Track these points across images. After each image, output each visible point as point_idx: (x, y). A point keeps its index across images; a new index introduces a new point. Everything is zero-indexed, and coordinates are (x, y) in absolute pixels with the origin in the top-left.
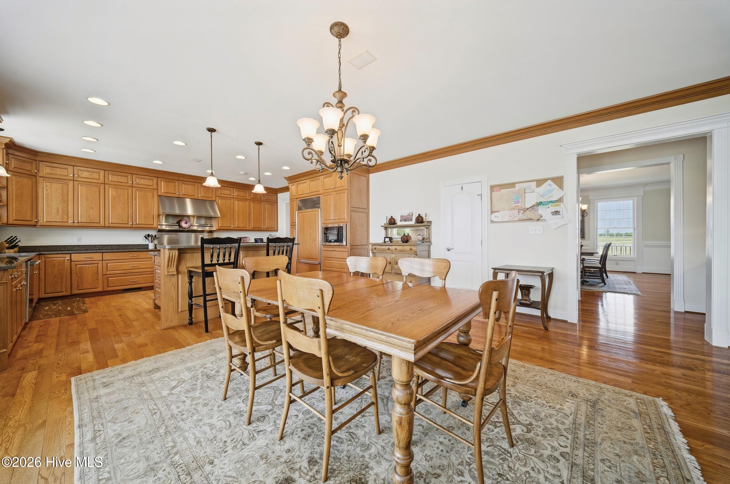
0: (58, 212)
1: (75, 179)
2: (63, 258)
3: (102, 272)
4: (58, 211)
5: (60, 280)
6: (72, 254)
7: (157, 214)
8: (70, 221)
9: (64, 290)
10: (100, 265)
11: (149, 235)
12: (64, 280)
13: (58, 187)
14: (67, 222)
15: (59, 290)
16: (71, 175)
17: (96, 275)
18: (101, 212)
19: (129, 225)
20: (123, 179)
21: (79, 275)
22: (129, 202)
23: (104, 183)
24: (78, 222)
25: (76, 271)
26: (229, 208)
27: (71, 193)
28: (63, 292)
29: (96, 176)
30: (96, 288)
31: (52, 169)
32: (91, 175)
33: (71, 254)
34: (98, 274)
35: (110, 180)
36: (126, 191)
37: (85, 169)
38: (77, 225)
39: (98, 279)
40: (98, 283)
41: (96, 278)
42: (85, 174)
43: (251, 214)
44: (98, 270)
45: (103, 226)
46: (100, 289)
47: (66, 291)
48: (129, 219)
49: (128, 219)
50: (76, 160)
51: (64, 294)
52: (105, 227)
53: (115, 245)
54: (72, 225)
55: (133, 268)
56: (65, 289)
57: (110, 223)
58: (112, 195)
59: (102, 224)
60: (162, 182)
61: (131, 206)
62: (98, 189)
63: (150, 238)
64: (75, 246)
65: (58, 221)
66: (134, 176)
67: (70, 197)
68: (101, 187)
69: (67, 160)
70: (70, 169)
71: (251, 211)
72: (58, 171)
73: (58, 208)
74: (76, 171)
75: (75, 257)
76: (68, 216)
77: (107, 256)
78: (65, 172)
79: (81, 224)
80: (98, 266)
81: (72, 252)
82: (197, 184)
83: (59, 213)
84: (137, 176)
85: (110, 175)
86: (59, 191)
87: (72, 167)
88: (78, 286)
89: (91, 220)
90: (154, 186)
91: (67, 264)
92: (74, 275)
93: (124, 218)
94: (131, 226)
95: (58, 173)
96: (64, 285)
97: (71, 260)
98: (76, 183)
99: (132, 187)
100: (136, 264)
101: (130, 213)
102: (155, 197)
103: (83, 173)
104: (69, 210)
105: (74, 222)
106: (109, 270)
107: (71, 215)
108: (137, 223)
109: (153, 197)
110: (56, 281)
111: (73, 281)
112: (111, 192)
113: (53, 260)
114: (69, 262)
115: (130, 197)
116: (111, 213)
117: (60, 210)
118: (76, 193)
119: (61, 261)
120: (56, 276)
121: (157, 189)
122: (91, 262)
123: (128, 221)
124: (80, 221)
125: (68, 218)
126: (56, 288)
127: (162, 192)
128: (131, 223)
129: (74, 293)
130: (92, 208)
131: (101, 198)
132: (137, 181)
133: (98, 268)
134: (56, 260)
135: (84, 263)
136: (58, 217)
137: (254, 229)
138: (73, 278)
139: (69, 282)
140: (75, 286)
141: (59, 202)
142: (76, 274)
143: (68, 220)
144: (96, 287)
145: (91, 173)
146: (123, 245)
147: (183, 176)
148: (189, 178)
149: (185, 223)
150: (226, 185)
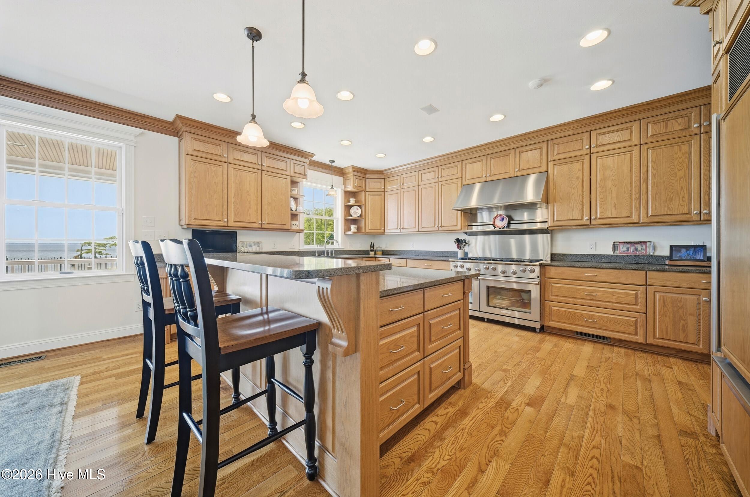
18: (416, 216)
19: (436, 229)
23: (418, 185)
43: (645, 181)
45: (417, 230)
60: (467, 165)
66: (440, 168)
68: (416, 190)
71: (645, 173)
74: (402, 179)
82: (513, 151)
84: (443, 167)
85: (422, 175)
87: (400, 176)
90: (459, 173)
99: (439, 182)
102: (459, 188)
103: (405, 180)
108: (442, 225)
109: (457, 188)
121: (462, 177)
123: (435, 224)
127: (467, 179)
128: (437, 226)
130: (410, 213)
131: (416, 202)
132: (443, 174)
145: (410, 177)
146: (440, 252)
147: (490, 146)
148: (500, 145)
149: (501, 220)
150: (570, 132)
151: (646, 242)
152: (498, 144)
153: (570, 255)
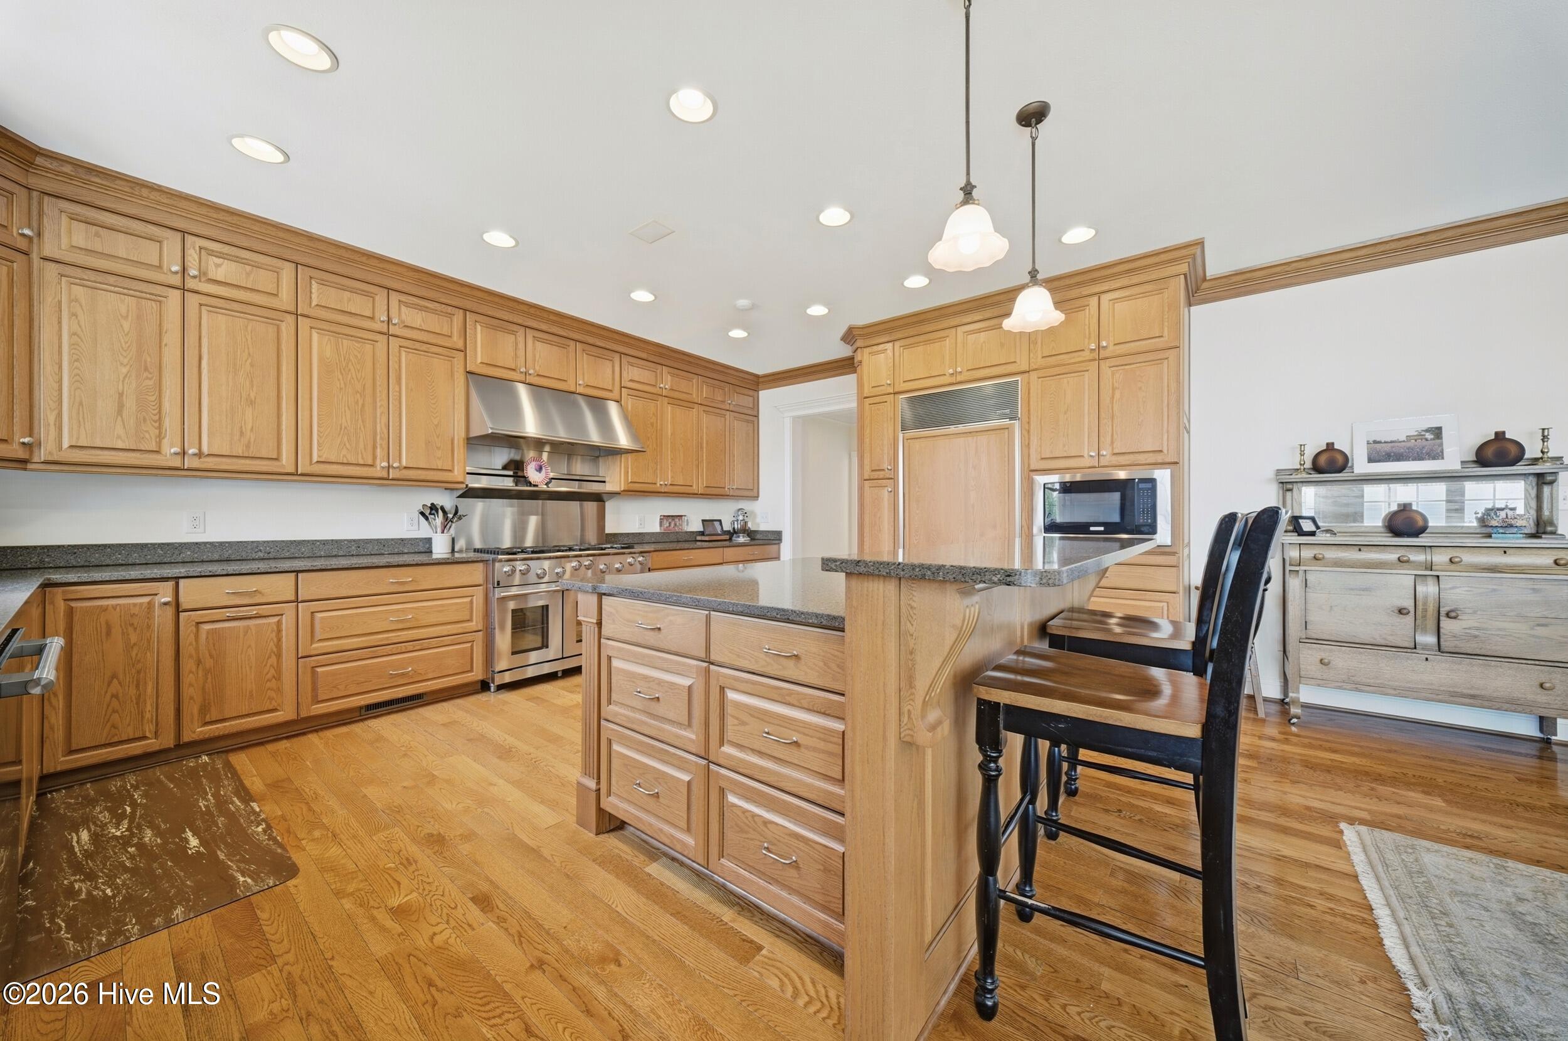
0: (120, 412)
1: (191, 284)
2: (146, 600)
3: (294, 647)
4: (121, 407)
5: (133, 691)
6: (182, 582)
7: (463, 435)
8: (170, 449)
9: (149, 729)
10: (287, 621)
11: (433, 508)
12: (150, 689)
13: (123, 310)
14: (158, 452)
15: (130, 733)
16: (176, 268)
17: (274, 659)
18: (284, 418)
19: (378, 472)
20: (357, 304)
21: (209, 663)
22: (378, 389)
23: (292, 308)
24: (200, 455)
25: (197, 649)
26: (652, 424)
27: (172, 338)
28: (144, 738)
29: (263, 280)
30: (274, 710)
31: (97, 235)
32: (248, 274)
33: (177, 579)
34: (279, 656)
35: (314, 303)
36: (368, 347)
37: (226, 249)
38: (195, 463)
39: (278, 677)
40: (279, 690)
41: (272, 671)
42: (223, 270)
43: (702, 448)
44: (279, 640)
45: (291, 470)
46: (285, 714)
47: (156, 735)
48: (379, 450)
49: (374, 448)
50: (194, 208)
51: (152, 744)
52: (296, 476)
53: (324, 543)
54: (177, 463)
55: (400, 626)
56: (153, 727)
57: (315, 459)
58: (321, 359)
59: (286, 462)
60: (479, 328)
61: (385, 403)
62: (272, 330)
63: (439, 520)
64: (181, 544)
65: (120, 445)
66: (394, 297)
67: (171, 355)
68: (283, 326)
69: (159, 203)
70: (172, 242)
71: (702, 439)
72: (121, 245)
73: (121, 395)
74: (192, 256)
75: (193, 592)
76: (160, 428)
77: (313, 585)
78: (148, 252)
79: (210, 463)
80: (279, 623)
81: (181, 570)
82: (572, 343)
83: (125, 413)
84: (404, 298)
85: (315, 285)
86: (126, 325)
87: (179, 235)
88: (204, 709)
89: (248, 446)
90: (455, 338)
91: (163, 619)
92: (187, 665)
93: (361, 445)
94: (385, 474)
95: (122, 253)
96: (149, 707)
97: (178, 605)
98: (192, 300)
99: (388, 335)
100: (408, 610)
101: (380, 427)
102: (456, 375)
103: (218, 266)
104: (166, 405)
105: (184, 453)
106: (318, 636)
107: (171, 423)
108: (404, 463)
109: (452, 375)
110: (115, 696)
111: (187, 692)
112: (318, 345)
113: (105, 609)
114: (170, 612)
115: (381, 371)
116: (319, 426)
117: (130, 404)
118: (191, 339)
119: (136, 611)
120: (114, 676)
121: (464, 351)
122: (254, 611)
123: (374, 458)
124: (205, 449)
125: (160, 437)
126: (114, 726)
127: (479, 361)
128: (385, 464)
129: (187, 737)
130: (252, 403)
131: (284, 368)
132: (403, 316)
133: (279, 631)
134: (114, 607)
135: (229, 613)
136: (119, 430)
137: (709, 491)
138: (187, 679)
139: (168, 695)
140: (191, 710)
141: (124, 370)
142: (199, 662)
143: (159, 444)
144: (274, 704)
145: (248, 268)
146: (350, 541)
147: (538, 313)
148: (554, 322)
149: (538, 468)
150: (644, 355)
151: (681, 516)
152: (552, 317)
153: (622, 534)
